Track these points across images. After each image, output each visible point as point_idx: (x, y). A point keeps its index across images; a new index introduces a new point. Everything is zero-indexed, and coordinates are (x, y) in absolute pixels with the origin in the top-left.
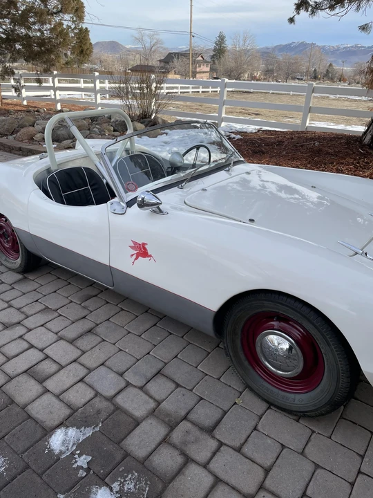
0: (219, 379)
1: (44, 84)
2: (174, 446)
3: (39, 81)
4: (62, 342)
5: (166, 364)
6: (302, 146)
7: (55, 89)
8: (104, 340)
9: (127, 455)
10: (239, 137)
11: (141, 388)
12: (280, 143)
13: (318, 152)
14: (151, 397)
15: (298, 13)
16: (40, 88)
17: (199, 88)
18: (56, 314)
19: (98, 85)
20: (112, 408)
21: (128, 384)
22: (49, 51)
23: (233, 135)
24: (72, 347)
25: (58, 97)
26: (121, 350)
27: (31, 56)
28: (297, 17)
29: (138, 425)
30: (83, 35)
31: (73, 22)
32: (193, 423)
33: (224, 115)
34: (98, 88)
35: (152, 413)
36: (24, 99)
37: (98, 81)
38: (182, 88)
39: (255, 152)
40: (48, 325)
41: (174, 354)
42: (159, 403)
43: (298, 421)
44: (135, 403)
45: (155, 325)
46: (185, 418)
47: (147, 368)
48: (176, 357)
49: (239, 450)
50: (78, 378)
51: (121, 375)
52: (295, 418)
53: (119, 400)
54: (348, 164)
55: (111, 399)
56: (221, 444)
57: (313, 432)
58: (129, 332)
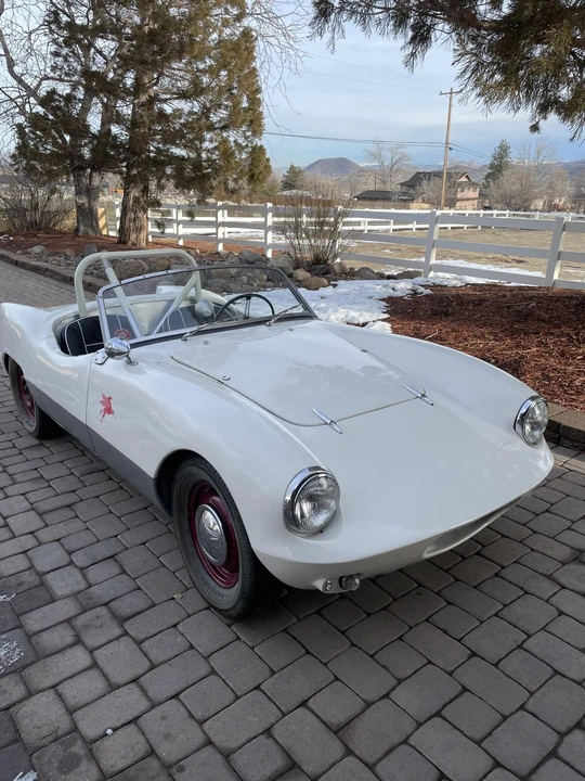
0: (174, 573)
1: (197, 219)
2: (73, 628)
3: (190, 214)
4: (33, 513)
5: (127, 549)
6: (508, 308)
7: (217, 225)
8: (77, 517)
9: (20, 626)
10: (428, 292)
11: (82, 569)
12: (481, 301)
13: (525, 316)
14: (86, 579)
15: (545, 118)
16: (192, 223)
17: (388, 223)
18: (46, 484)
19: (271, 220)
20: (37, 582)
21: (71, 563)
22: (207, 177)
23: (422, 289)
24: (39, 518)
25: (220, 236)
26: (88, 529)
27: (183, 184)
28: (542, 124)
29: (54, 601)
30: (257, 153)
31: (246, 138)
32: (110, 611)
33: (433, 261)
34: (269, 223)
35: (75, 595)
36: (180, 238)
37: (270, 214)
38: (370, 223)
39: (435, 314)
40: (29, 495)
41: (144, 540)
42: (90, 586)
43: (229, 626)
44: (63, 583)
45: (146, 508)
46: (106, 604)
47: (101, 550)
48: (144, 544)
49: (139, 643)
50: (22, 550)
51: (70, 553)
52: (229, 622)
53: (49, 577)
54: (562, 335)
55: (40, 575)
56: (126, 633)
57: (238, 638)
58: (111, 512)
